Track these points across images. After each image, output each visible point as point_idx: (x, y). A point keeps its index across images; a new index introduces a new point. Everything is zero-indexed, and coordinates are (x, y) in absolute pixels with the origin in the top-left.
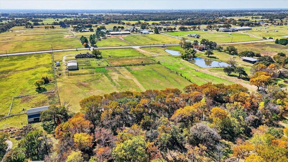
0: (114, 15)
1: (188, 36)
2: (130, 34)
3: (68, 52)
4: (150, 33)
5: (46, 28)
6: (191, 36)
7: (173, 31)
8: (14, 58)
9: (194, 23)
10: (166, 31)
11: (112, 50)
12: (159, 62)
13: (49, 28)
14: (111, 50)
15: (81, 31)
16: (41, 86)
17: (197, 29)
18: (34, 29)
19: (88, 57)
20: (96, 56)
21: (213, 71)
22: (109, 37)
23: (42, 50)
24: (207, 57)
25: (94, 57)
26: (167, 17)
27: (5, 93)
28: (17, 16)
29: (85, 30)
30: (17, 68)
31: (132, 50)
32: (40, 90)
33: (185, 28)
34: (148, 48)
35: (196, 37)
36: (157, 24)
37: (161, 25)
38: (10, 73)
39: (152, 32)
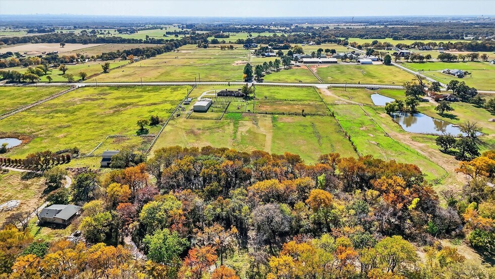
0: (348, 28)
1: (444, 72)
2: (336, 62)
3: (214, 86)
4: (373, 63)
5: (222, 48)
6: (449, 73)
7: (425, 60)
8: (147, 89)
9: (486, 47)
10: (409, 60)
11: (280, 88)
12: (333, 114)
13: (226, 49)
14: (278, 88)
15: (263, 55)
16: (144, 128)
17: (480, 60)
18: (207, 49)
19: (234, 96)
20: (246, 96)
21: (420, 139)
22: (298, 66)
23: (188, 80)
24: (439, 114)
25: (242, 96)
26: (448, 32)
27: (105, 130)
28: (203, 28)
29: (271, 54)
30: (141, 101)
31: (311, 90)
32: (142, 132)
33: (452, 57)
34: (342, 89)
35: (456, 75)
36: (408, 47)
37: (414, 47)
38: (128, 107)
39: (382, 61)
